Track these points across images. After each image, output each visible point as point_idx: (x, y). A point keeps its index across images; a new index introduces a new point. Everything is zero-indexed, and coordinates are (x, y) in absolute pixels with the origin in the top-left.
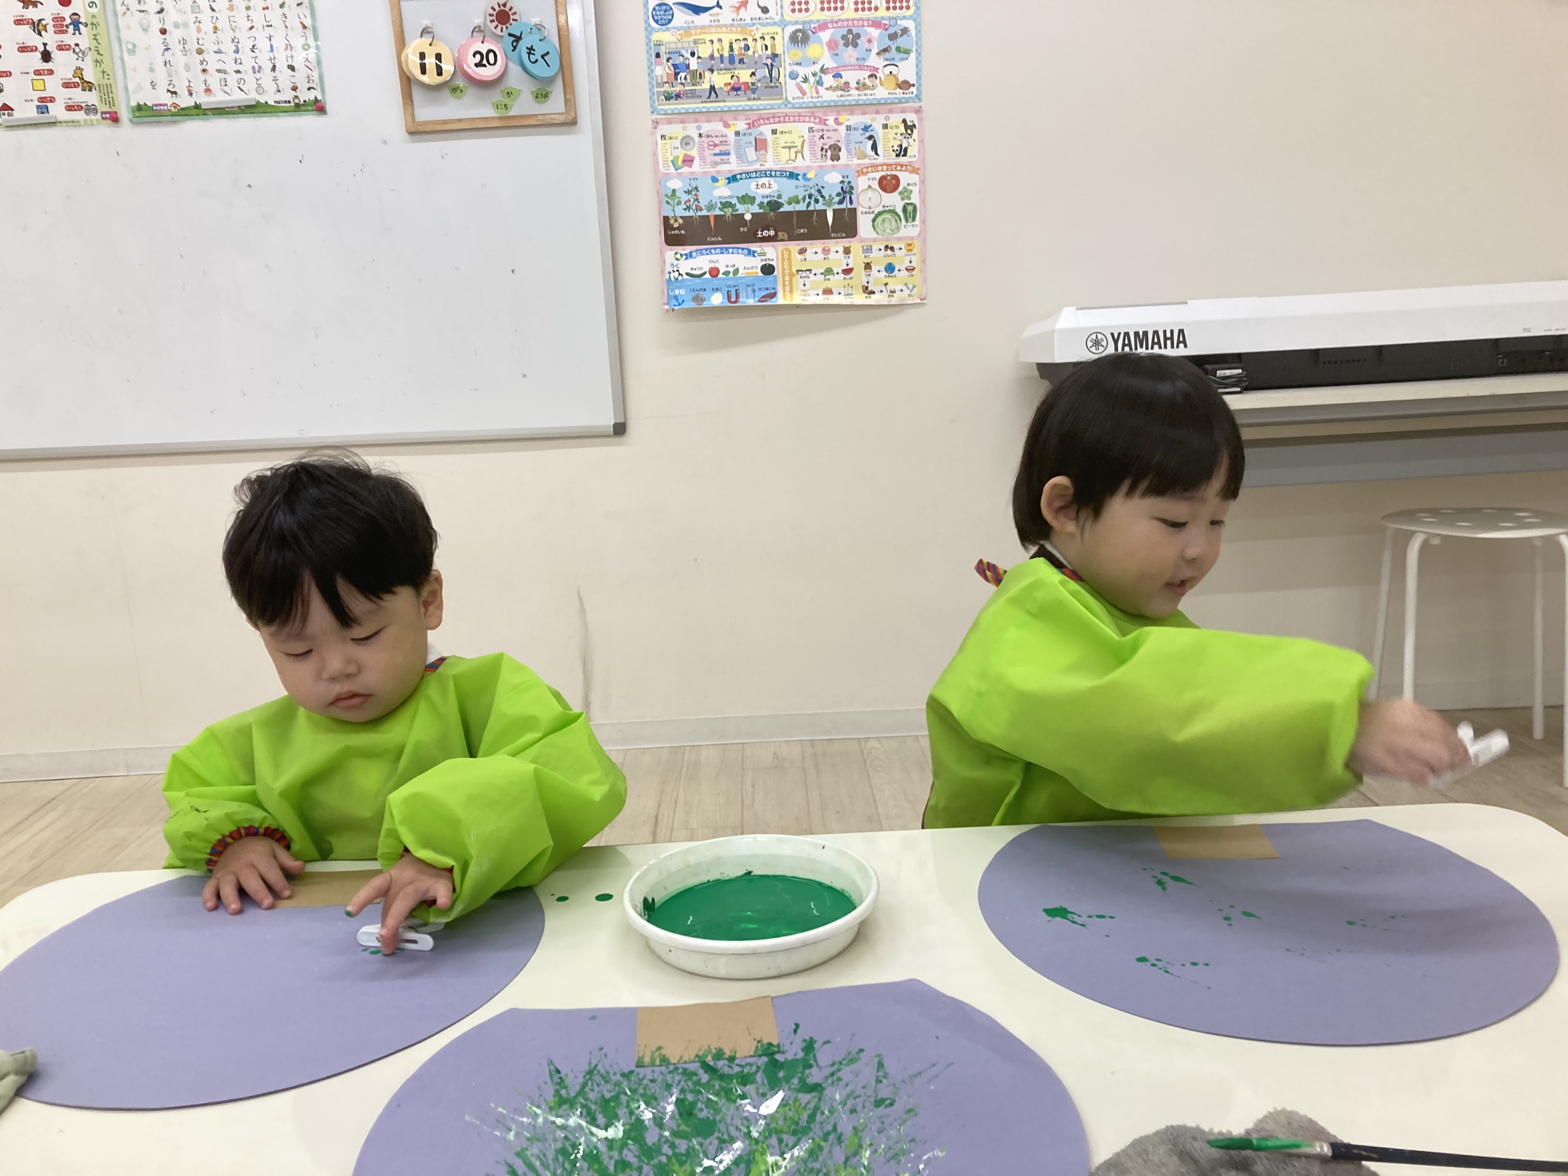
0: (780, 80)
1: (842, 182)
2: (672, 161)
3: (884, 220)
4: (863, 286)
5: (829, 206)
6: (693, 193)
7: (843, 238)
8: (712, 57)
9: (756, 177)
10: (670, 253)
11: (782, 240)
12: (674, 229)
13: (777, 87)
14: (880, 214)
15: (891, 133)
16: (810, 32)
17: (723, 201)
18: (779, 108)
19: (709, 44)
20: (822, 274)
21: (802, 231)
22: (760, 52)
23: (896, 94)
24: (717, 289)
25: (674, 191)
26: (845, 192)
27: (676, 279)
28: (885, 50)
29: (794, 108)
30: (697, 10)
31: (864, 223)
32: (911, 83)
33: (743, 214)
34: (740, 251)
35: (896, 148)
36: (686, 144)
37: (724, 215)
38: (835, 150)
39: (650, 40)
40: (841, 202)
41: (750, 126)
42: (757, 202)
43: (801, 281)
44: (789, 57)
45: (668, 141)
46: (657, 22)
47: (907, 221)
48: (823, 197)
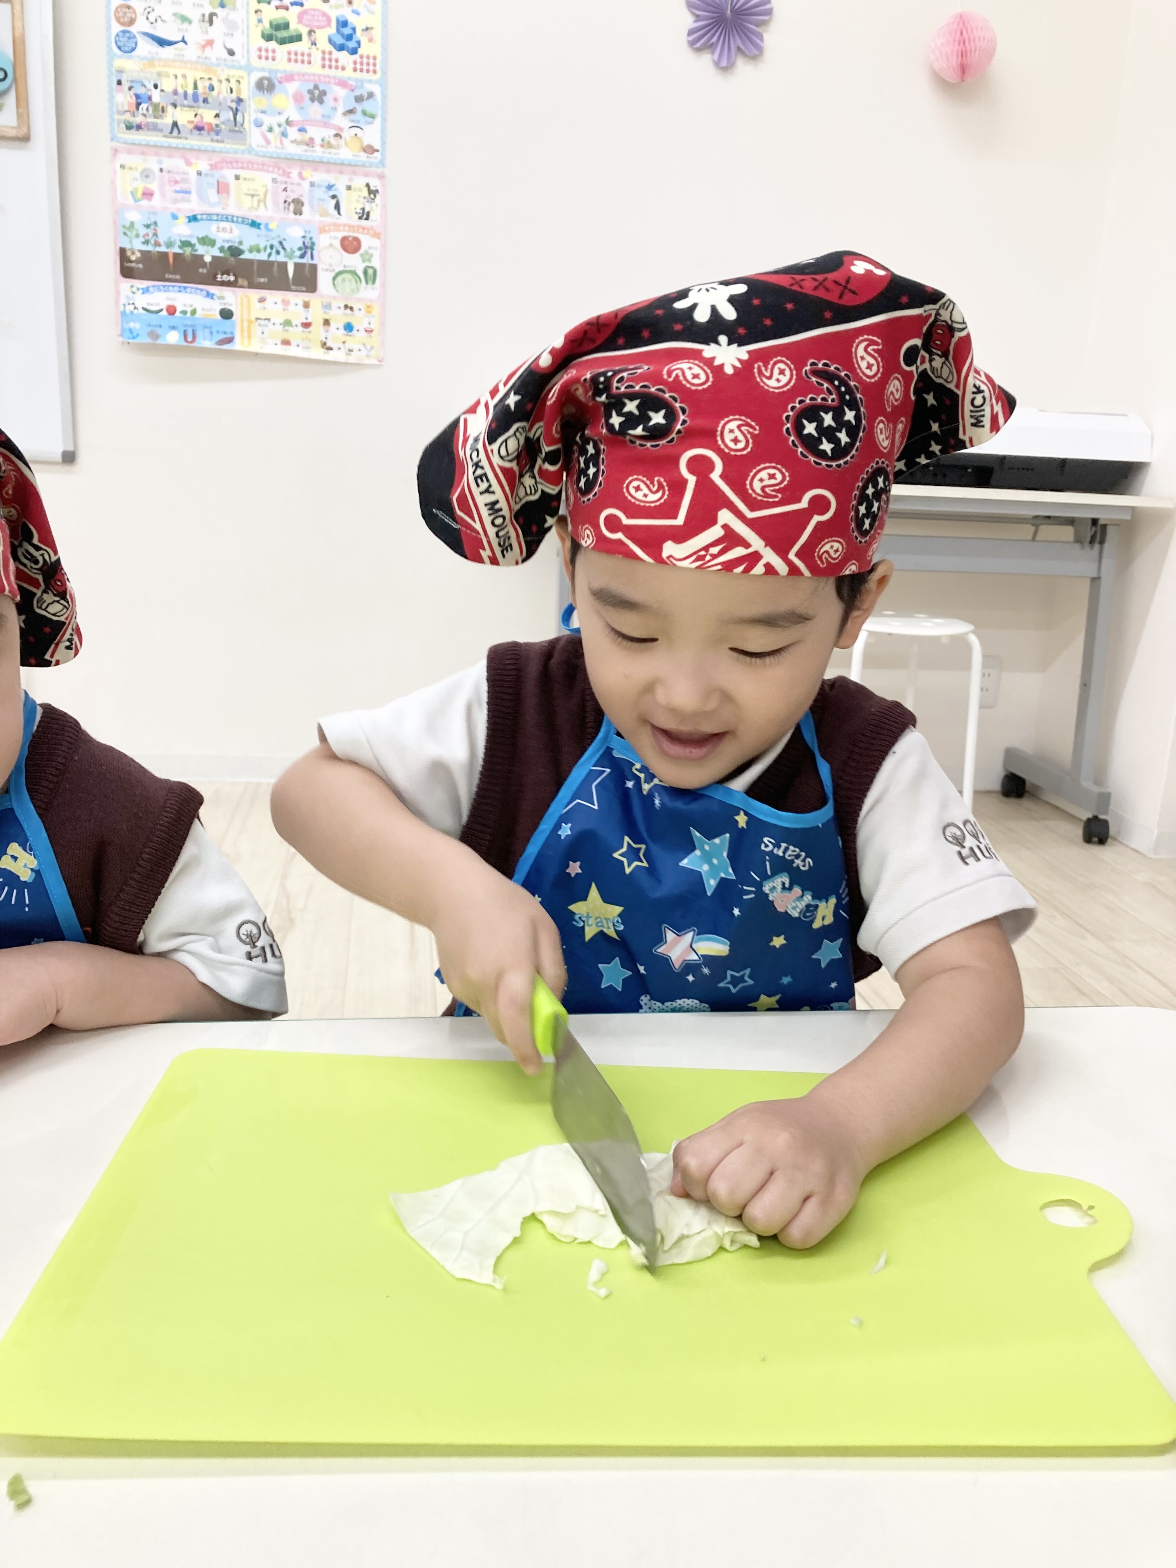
0: (246, 125)
1: (304, 237)
2: (132, 193)
3: (344, 280)
4: (321, 341)
5: (290, 257)
6: (152, 227)
7: (303, 291)
8: (175, 92)
9: (217, 220)
10: (126, 285)
11: (242, 287)
12: (131, 262)
13: (241, 132)
14: (340, 273)
15: (354, 194)
16: (276, 82)
17: (183, 239)
18: (243, 152)
19: (173, 78)
20: (281, 324)
21: (262, 280)
22: (225, 93)
23: (360, 156)
24: (174, 328)
25: (132, 223)
26: (306, 247)
27: (132, 312)
28: (351, 111)
29: (257, 155)
30: (162, 42)
31: (324, 279)
32: (376, 148)
33: (202, 256)
34: (198, 291)
35: (359, 211)
36: (147, 176)
37: (184, 254)
38: (298, 206)
39: (112, 65)
40: (302, 256)
41: (214, 167)
42: (218, 245)
43: (259, 330)
44: (254, 103)
45: (126, 171)
46: (119, 48)
47: (367, 282)
48: (284, 249)
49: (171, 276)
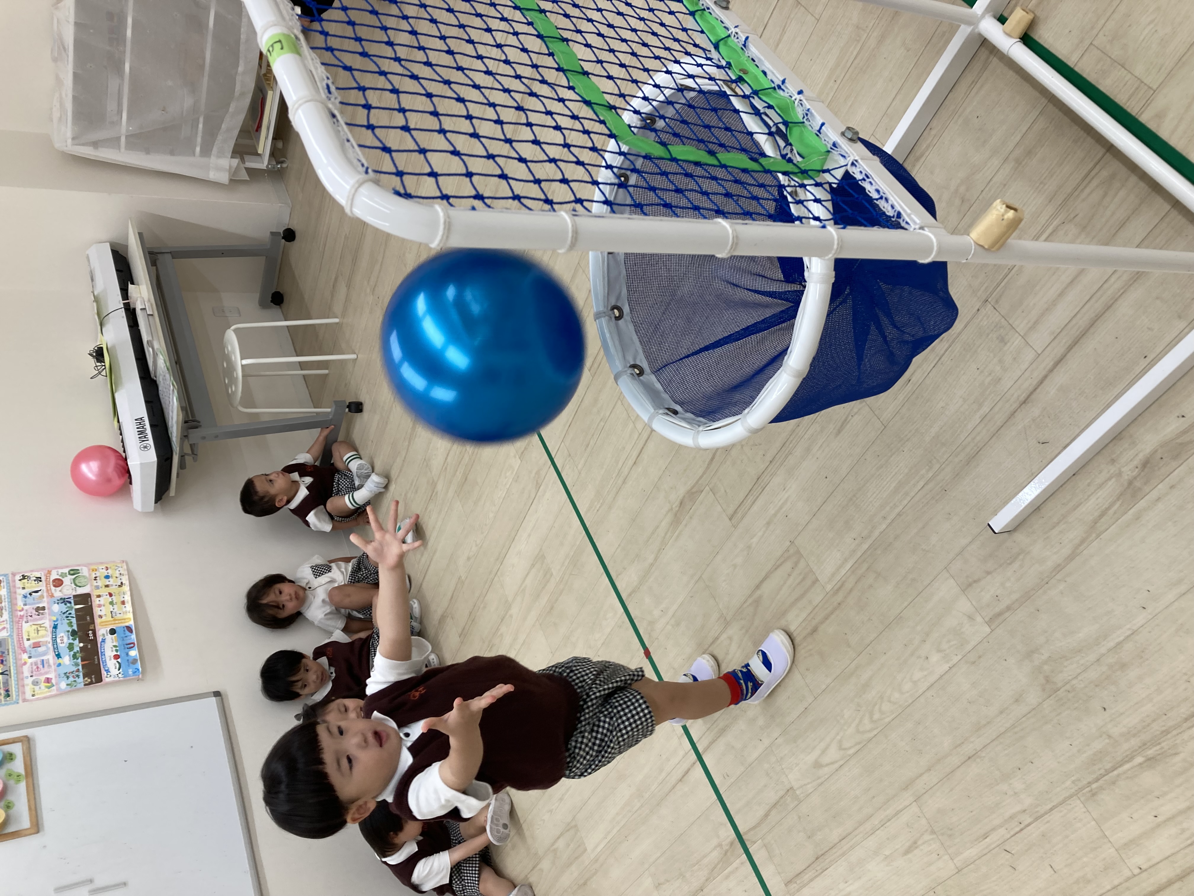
1: (58, 603)
2: (49, 688)
3: (80, 583)
4: (119, 588)
5: (71, 608)
6: (68, 675)
7: (91, 599)
9: (57, 644)
10: (106, 679)
11: (95, 627)
12: (92, 681)
14: (76, 585)
15: (27, 585)
17: (72, 659)
18: (12, 639)
20: (113, 606)
21: (88, 619)
24: (127, 654)
25: (68, 685)
26: (64, 601)
27: (123, 674)
29: (13, 632)
31: (80, 591)
33: (80, 648)
34: (102, 646)
35: (36, 582)
36: (37, 683)
37: (81, 657)
38: (40, 609)
40: (70, 603)
41: (25, 651)
42: (72, 641)
43: (118, 615)
45: (36, 693)
47: (79, 573)
48: (67, 611)
49: (96, 660)
